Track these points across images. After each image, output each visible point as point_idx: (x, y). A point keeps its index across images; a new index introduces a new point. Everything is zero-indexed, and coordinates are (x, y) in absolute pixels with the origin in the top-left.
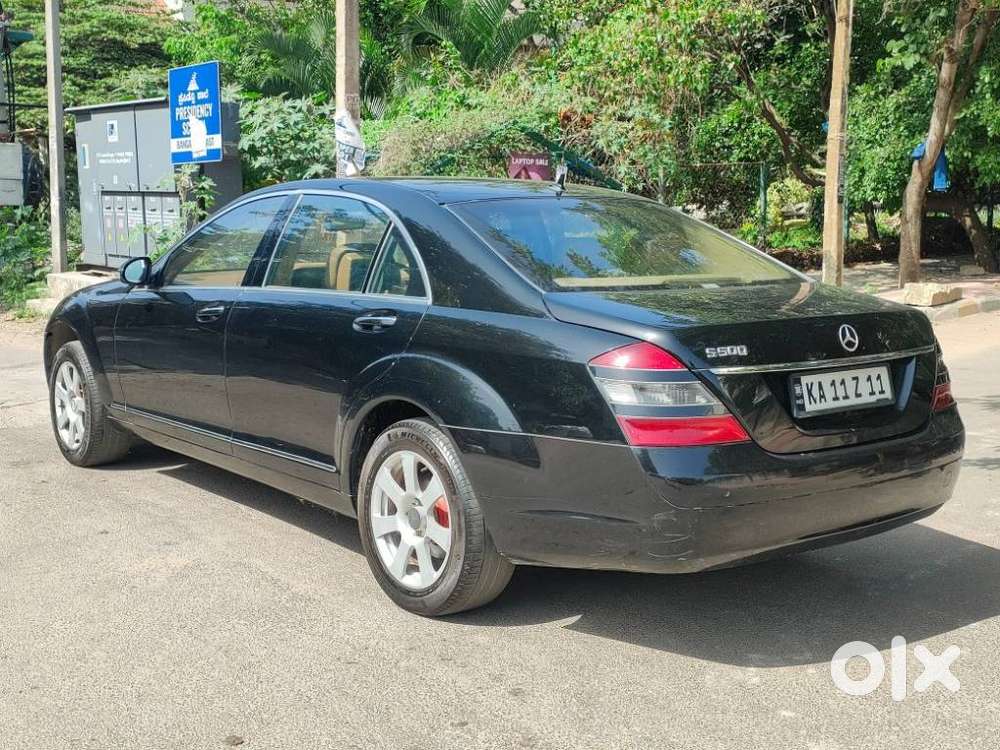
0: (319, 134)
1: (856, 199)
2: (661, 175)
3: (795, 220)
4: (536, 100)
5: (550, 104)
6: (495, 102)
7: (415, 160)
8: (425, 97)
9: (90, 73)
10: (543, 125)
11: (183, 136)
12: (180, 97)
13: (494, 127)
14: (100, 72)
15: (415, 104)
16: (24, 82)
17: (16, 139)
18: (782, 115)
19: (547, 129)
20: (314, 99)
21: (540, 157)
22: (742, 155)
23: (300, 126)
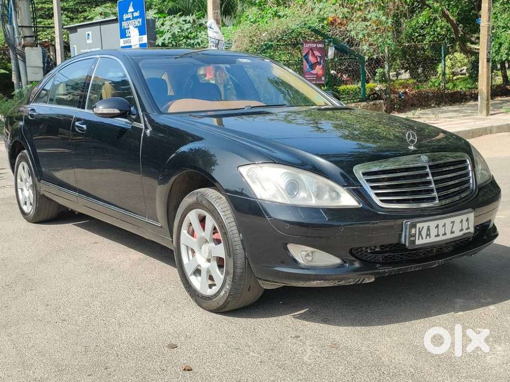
0: (200, 35)
1: (497, 60)
2: (386, 51)
3: (460, 76)
4: (316, 11)
5: (324, 13)
6: (294, 13)
7: (251, 46)
8: (255, 12)
9: (75, 10)
10: (321, 25)
11: (126, 37)
12: (124, 16)
13: (294, 27)
14: (80, 10)
15: (250, 17)
16: (41, 17)
17: (38, 46)
18: (453, 15)
19: (323, 27)
20: (196, 15)
21: (319, 42)
22: (431, 39)
23: (189, 31)
